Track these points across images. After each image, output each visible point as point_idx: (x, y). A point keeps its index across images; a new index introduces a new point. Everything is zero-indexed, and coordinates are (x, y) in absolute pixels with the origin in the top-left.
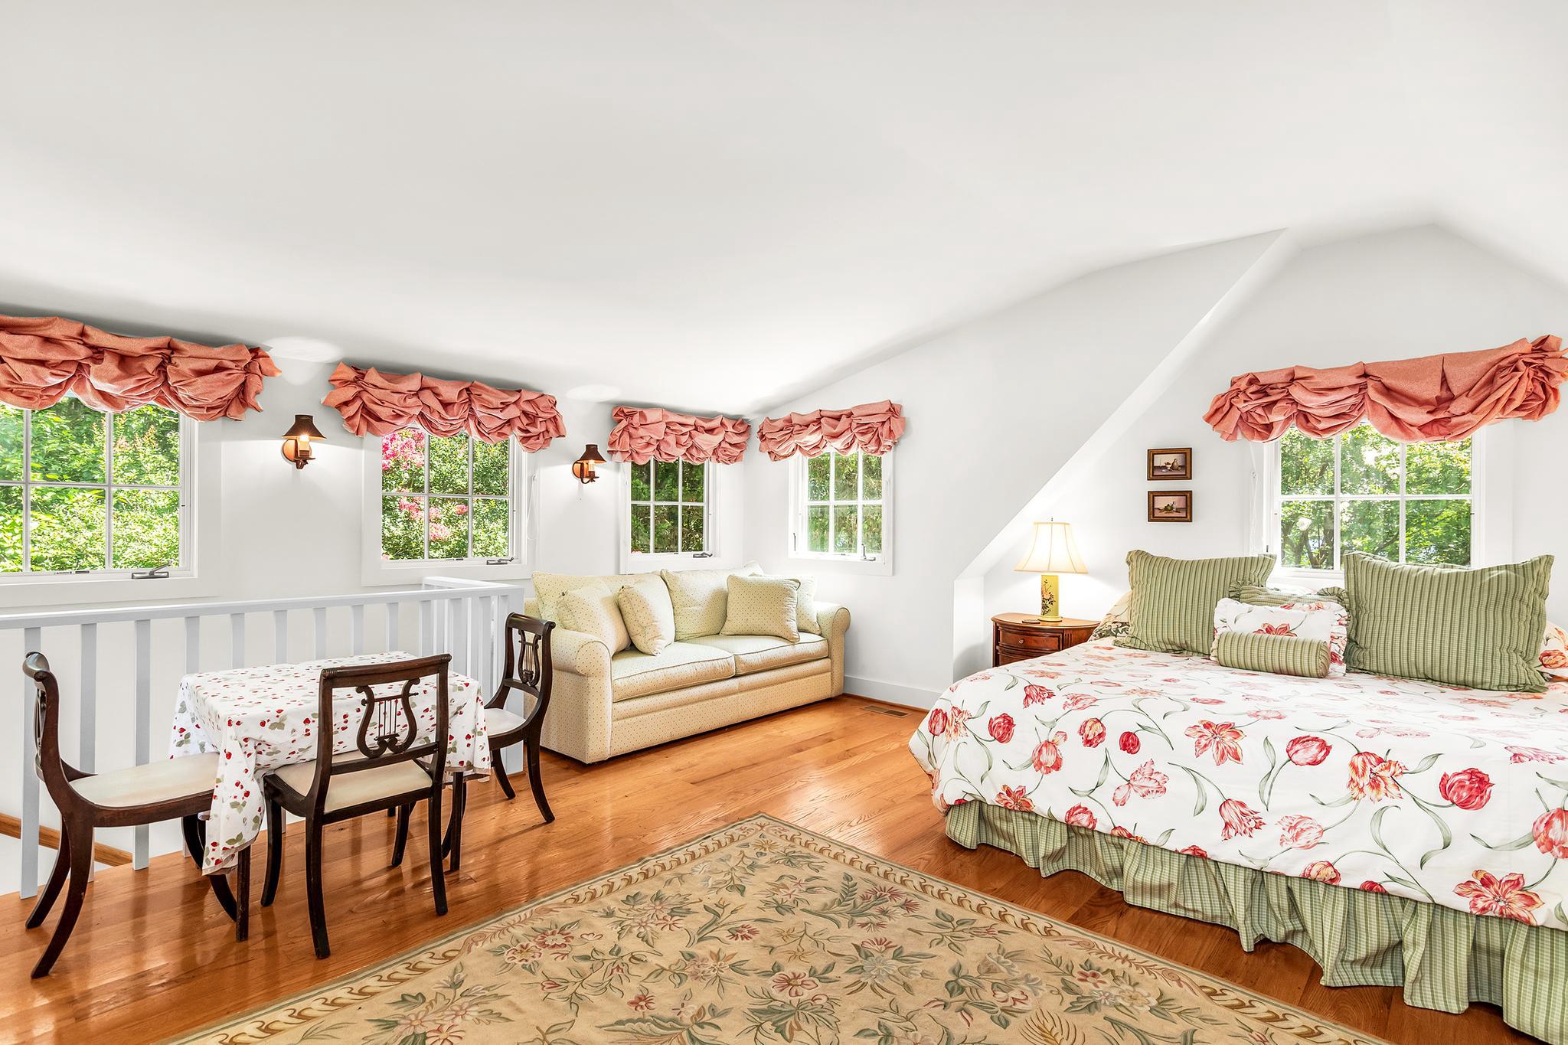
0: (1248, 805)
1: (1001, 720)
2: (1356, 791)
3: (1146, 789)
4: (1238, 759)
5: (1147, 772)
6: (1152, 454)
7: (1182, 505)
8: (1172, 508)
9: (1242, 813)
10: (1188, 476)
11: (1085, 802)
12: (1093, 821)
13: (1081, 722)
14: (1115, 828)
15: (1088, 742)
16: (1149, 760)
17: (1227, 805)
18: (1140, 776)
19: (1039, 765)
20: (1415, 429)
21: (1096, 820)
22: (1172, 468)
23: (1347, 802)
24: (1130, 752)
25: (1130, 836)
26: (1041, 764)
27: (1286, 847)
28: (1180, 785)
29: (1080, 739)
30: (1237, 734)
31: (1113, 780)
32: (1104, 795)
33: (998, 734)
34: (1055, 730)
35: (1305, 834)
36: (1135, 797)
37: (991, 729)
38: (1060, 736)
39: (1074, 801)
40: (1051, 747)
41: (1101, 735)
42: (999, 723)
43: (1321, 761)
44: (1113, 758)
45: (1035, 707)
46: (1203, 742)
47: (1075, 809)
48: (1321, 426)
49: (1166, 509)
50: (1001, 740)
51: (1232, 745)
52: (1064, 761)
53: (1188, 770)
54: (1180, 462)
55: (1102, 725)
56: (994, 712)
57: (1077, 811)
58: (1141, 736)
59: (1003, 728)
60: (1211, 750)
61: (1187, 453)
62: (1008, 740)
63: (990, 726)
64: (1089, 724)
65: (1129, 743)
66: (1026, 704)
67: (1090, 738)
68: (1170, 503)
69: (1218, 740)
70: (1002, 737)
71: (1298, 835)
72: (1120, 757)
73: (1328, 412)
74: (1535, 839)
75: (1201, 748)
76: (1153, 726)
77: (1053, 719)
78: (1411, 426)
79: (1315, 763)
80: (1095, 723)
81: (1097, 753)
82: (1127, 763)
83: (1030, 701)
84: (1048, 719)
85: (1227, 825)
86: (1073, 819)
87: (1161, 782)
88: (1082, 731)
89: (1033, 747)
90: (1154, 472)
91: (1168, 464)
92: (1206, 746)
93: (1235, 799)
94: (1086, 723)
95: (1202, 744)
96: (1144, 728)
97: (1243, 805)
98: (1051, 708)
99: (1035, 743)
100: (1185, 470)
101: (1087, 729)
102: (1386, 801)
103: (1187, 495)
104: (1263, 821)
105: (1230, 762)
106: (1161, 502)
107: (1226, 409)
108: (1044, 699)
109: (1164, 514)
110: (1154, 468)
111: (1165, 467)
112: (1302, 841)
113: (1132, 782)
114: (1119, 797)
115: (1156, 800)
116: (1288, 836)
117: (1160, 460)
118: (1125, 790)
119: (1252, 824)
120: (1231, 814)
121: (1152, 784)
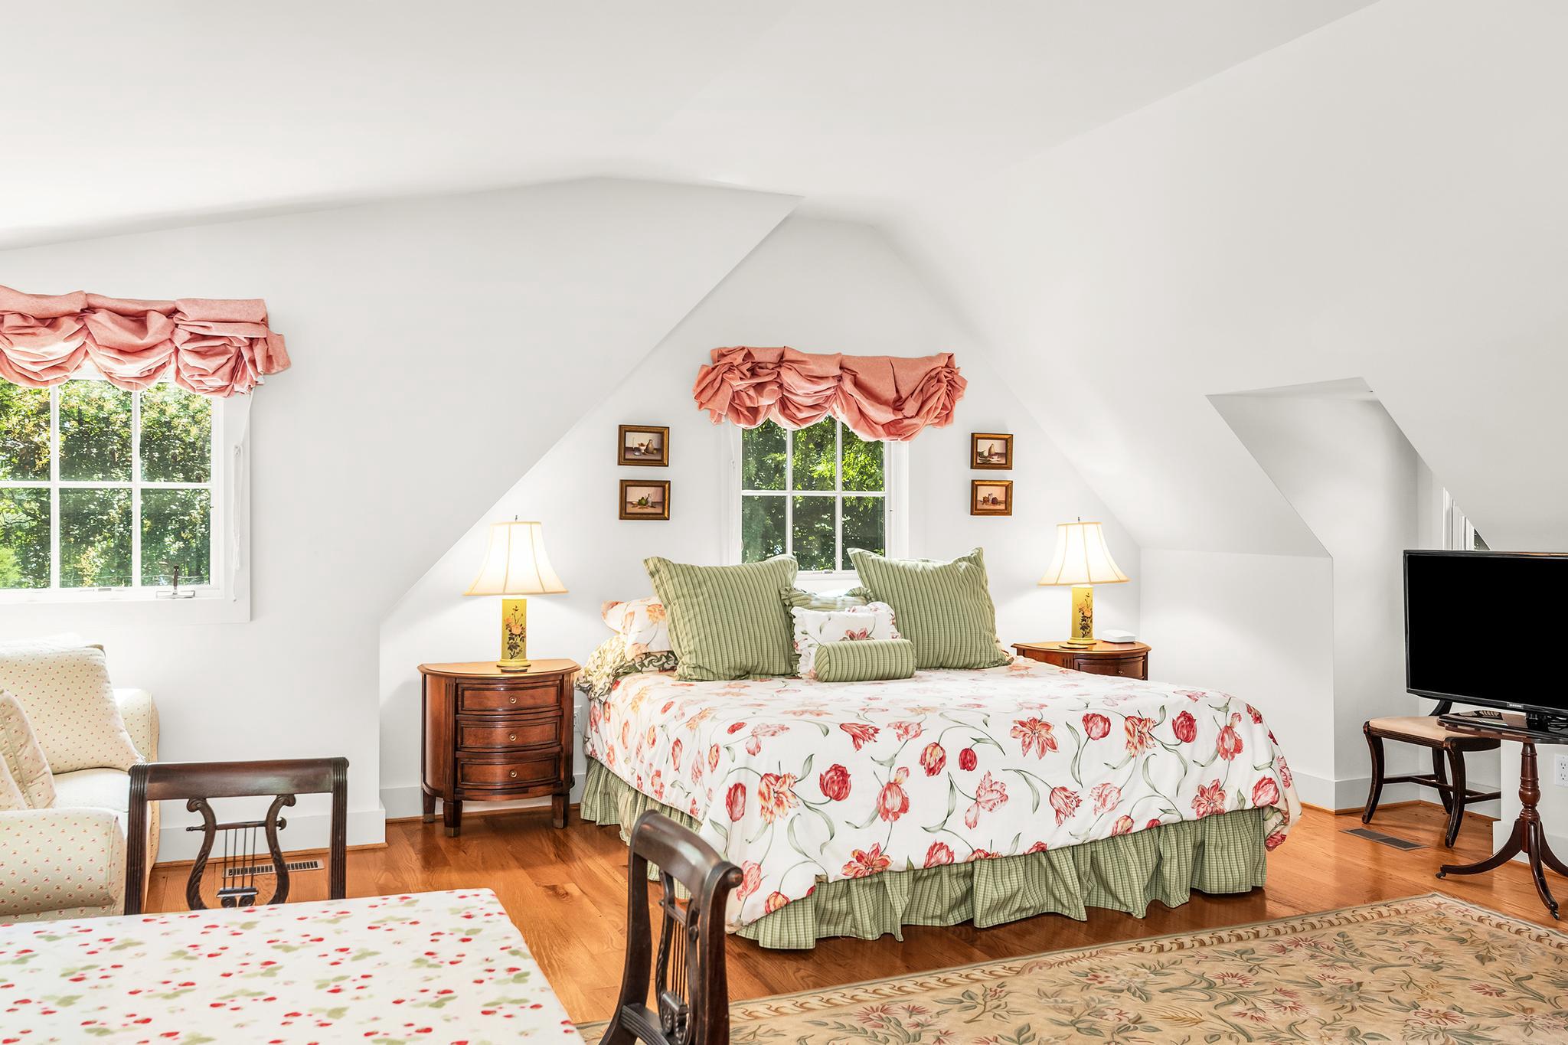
0: (1068, 788)
1: (832, 774)
2: (1133, 750)
3: (991, 803)
4: (1055, 748)
5: (988, 785)
6: (624, 430)
7: (658, 499)
8: (647, 502)
9: (1067, 797)
10: (662, 463)
11: (941, 837)
12: (950, 854)
13: (921, 751)
14: (974, 852)
15: (931, 771)
16: (986, 773)
17: (1054, 794)
18: (984, 791)
19: (885, 813)
20: (880, 428)
21: (953, 853)
22: (647, 450)
23: (1129, 760)
24: (970, 769)
25: (987, 855)
26: (888, 811)
27: (1099, 814)
28: (1015, 788)
29: (922, 770)
30: (1047, 726)
31: (963, 803)
32: (957, 823)
33: (834, 791)
34: (895, 769)
35: (1109, 799)
36: (984, 813)
37: (824, 788)
38: (902, 773)
39: (929, 840)
40: (894, 788)
41: (942, 760)
42: (831, 778)
43: (1108, 732)
44: (957, 781)
45: (867, 746)
46: (1027, 740)
47: (932, 848)
48: (801, 416)
49: (640, 503)
50: (838, 798)
51: (1049, 737)
52: (910, 801)
53: (1018, 771)
54: (655, 445)
55: (942, 749)
56: (822, 766)
57: (936, 850)
58: (977, 749)
59: (837, 783)
60: (1034, 746)
61: (662, 432)
62: (847, 795)
63: (822, 785)
64: (929, 751)
65: (968, 760)
66: (858, 747)
67: (932, 766)
68: (645, 496)
69: (1037, 735)
70: (839, 793)
71: (1105, 800)
72: (963, 777)
73: (810, 402)
74: (1219, 752)
75: (1027, 746)
76: (985, 736)
77: (891, 755)
78: (875, 423)
79: (1105, 735)
80: (935, 747)
81: (941, 779)
82: (968, 781)
83: (861, 742)
84: (885, 757)
85: (1058, 812)
86: (933, 860)
87: (1001, 790)
88: (922, 761)
89: (877, 795)
90: (626, 455)
91: (642, 445)
92: (1030, 743)
93: (1058, 786)
94: (926, 750)
95: (1027, 743)
96: (978, 741)
97: (1064, 789)
98: (886, 743)
99: (878, 790)
100: (658, 456)
101: (928, 756)
102: (1148, 752)
103: (663, 486)
104: (1080, 798)
105: (1049, 753)
106: (635, 494)
107: (716, 385)
108: (873, 735)
109: (637, 510)
110: (627, 449)
111: (638, 449)
112: (1109, 805)
113: (978, 799)
114: (971, 820)
115: (1002, 810)
116: (1099, 804)
117: (634, 440)
118: (974, 810)
119: (1074, 803)
120: (1059, 802)
121: (995, 796)
